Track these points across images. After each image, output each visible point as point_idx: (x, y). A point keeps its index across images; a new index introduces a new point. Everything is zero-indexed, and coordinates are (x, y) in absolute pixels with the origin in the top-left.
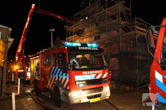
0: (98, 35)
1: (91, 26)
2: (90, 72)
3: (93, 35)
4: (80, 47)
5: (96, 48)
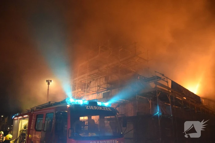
0: (108, 91)
1: (99, 80)
3: (101, 91)
4: (87, 107)
5: (109, 108)
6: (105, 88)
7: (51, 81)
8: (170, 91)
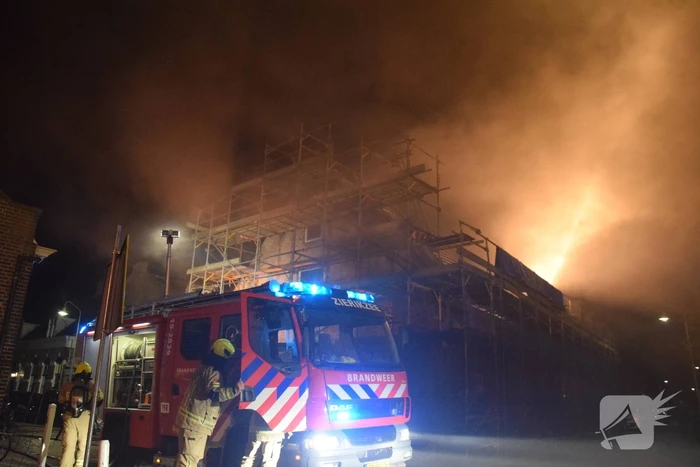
1: (290, 235)
2: (366, 375)
4: (336, 300)
5: (374, 306)
6: (313, 259)
7: (176, 233)
8: (493, 274)
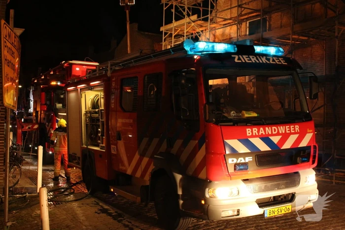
2: (267, 129)
3: (246, 17)
4: (237, 57)
5: (280, 59)
6: (256, 11)
